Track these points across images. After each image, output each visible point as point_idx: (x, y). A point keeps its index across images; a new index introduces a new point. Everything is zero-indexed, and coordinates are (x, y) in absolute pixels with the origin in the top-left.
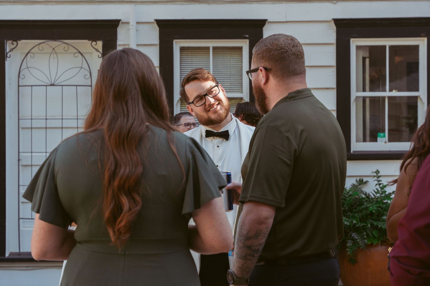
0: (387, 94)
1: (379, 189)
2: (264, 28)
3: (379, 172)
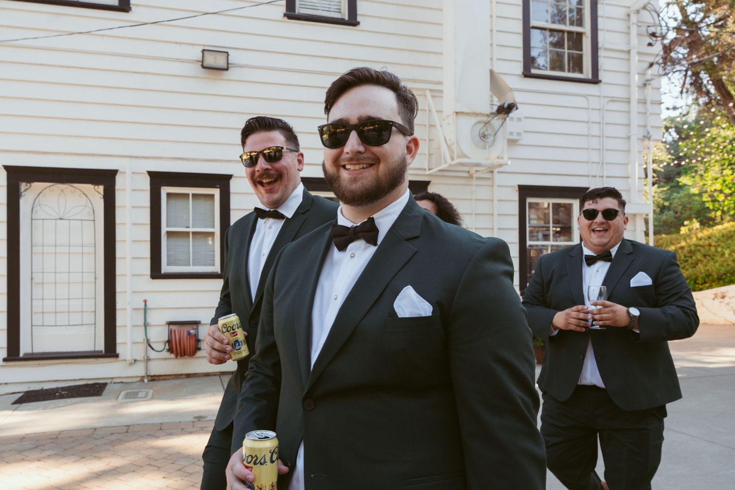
2: (231, 181)
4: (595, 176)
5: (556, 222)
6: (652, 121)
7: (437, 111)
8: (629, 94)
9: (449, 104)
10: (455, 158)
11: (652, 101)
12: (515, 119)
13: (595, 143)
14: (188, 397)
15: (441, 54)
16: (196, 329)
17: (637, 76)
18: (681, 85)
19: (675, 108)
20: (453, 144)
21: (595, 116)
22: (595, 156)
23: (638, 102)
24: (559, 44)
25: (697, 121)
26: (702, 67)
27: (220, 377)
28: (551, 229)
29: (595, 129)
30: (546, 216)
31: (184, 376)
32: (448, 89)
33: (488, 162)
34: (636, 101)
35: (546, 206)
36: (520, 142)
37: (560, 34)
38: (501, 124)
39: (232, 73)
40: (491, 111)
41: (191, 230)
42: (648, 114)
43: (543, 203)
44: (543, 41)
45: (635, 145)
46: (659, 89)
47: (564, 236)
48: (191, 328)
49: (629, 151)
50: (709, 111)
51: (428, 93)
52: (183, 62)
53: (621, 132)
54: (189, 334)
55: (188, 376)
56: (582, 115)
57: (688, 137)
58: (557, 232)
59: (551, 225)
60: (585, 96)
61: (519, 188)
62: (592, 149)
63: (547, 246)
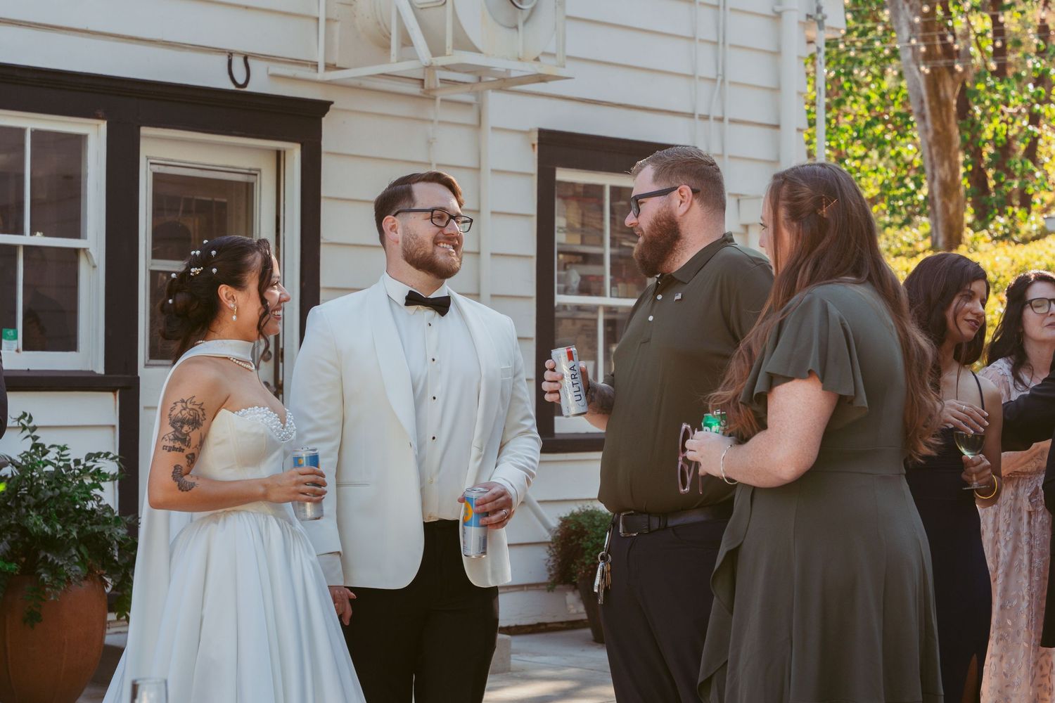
4: (707, 118)
13: (707, 24)
22: (706, 62)
45: (792, 36)
49: (779, 54)
61: (540, 139)
62: (701, 41)
63: (594, 309)
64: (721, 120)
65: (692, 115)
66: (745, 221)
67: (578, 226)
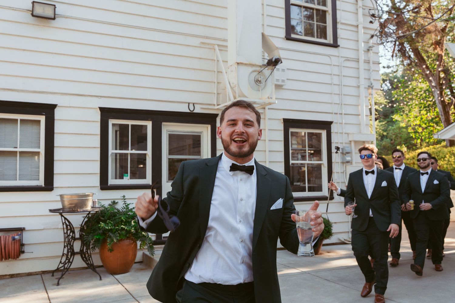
0: (129, 152)
1: (125, 207)
2: (55, 110)
3: (125, 197)
4: (337, 114)
5: (310, 146)
6: (374, 76)
7: (223, 61)
8: (358, 55)
9: (232, 57)
10: (237, 98)
11: (373, 61)
12: (280, 70)
13: (336, 90)
14: (10, 296)
15: (227, 19)
16: (20, 234)
17: (363, 43)
18: (392, 51)
19: (388, 67)
20: (236, 86)
21: (336, 71)
22: (336, 99)
23: (364, 62)
24: (310, 17)
25: (403, 77)
26: (406, 40)
27: (41, 276)
28: (307, 151)
29: (336, 80)
30: (303, 141)
31: (8, 277)
32: (232, 45)
33: (261, 101)
34: (363, 61)
35: (303, 134)
36: (284, 87)
37: (311, 11)
38: (271, 73)
39: (58, 22)
40: (263, 64)
41: (18, 150)
42: (371, 70)
43: (301, 132)
44: (300, 15)
45: (363, 92)
46: (378, 53)
47: (316, 157)
48: (15, 234)
49: (359, 96)
50: (410, 70)
51: (217, 48)
52: (15, 10)
53: (353, 82)
54: (14, 239)
55: (12, 276)
56: (327, 69)
57: (397, 87)
58: (311, 154)
59: (307, 149)
60: (329, 56)
61: (284, 121)
62: (334, 94)
63: (304, 164)
64: (342, 114)
65: (332, 113)
66: (350, 139)
67: (301, 143)
